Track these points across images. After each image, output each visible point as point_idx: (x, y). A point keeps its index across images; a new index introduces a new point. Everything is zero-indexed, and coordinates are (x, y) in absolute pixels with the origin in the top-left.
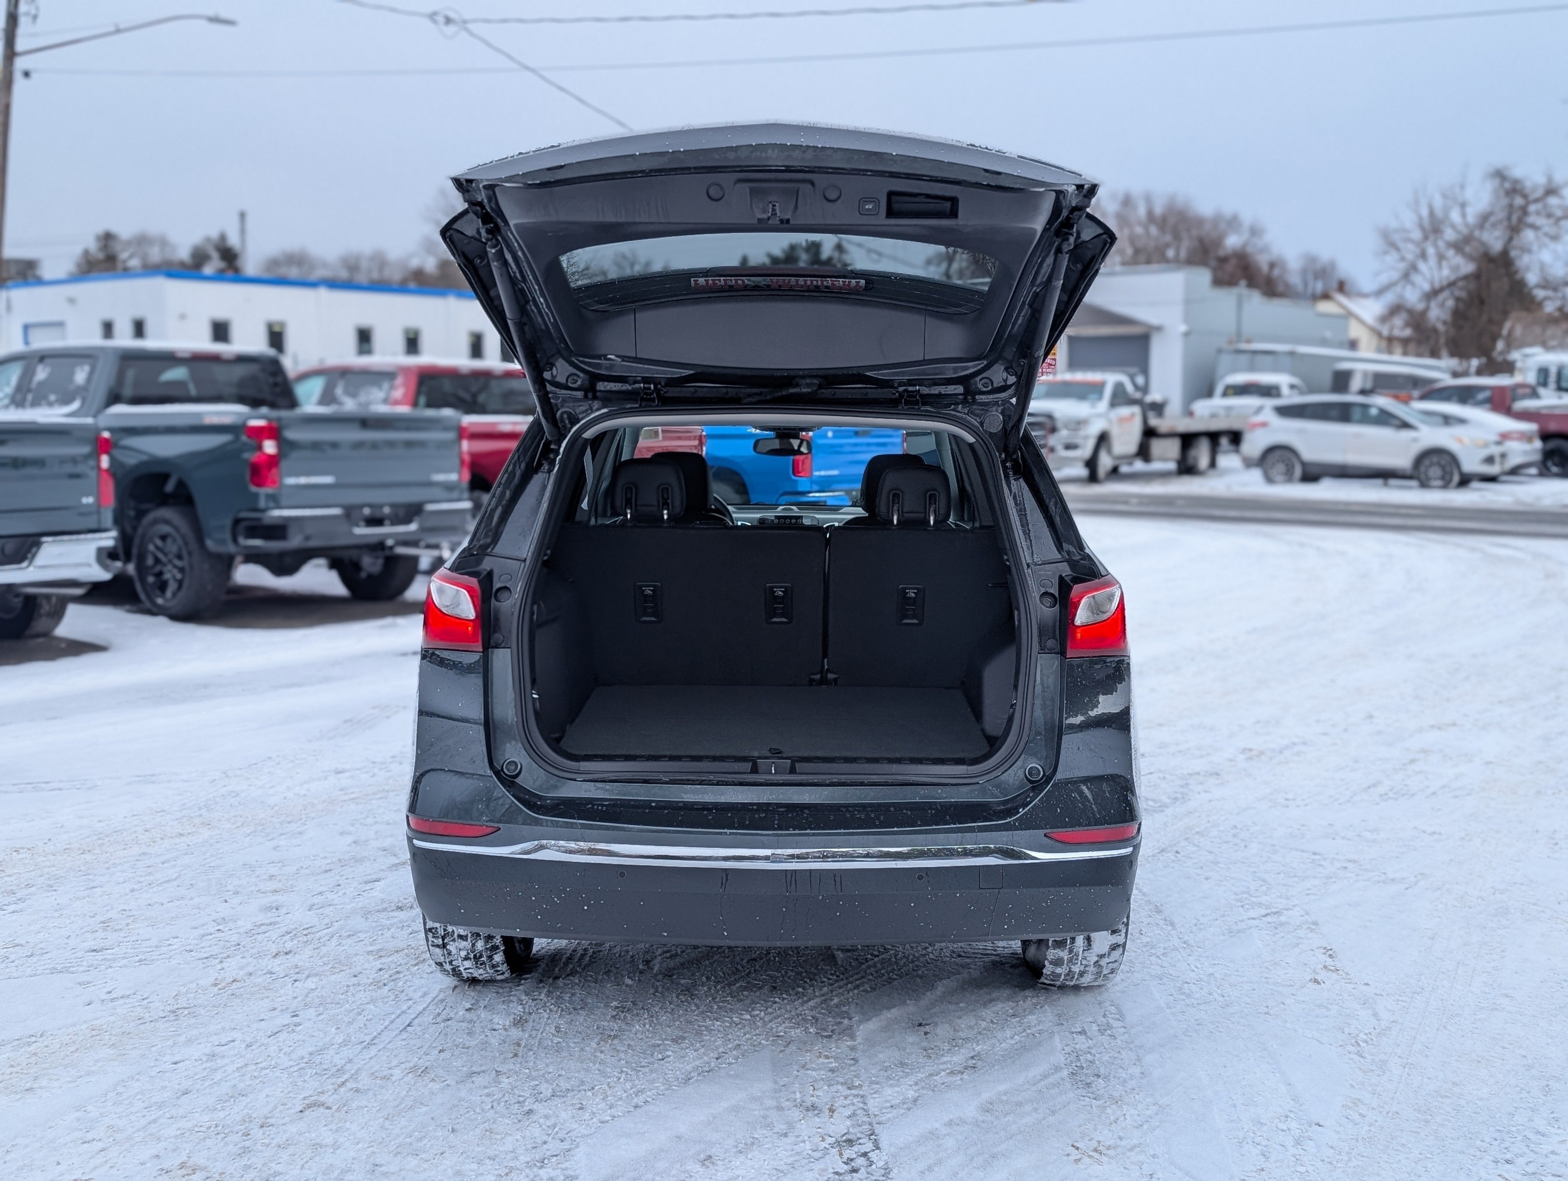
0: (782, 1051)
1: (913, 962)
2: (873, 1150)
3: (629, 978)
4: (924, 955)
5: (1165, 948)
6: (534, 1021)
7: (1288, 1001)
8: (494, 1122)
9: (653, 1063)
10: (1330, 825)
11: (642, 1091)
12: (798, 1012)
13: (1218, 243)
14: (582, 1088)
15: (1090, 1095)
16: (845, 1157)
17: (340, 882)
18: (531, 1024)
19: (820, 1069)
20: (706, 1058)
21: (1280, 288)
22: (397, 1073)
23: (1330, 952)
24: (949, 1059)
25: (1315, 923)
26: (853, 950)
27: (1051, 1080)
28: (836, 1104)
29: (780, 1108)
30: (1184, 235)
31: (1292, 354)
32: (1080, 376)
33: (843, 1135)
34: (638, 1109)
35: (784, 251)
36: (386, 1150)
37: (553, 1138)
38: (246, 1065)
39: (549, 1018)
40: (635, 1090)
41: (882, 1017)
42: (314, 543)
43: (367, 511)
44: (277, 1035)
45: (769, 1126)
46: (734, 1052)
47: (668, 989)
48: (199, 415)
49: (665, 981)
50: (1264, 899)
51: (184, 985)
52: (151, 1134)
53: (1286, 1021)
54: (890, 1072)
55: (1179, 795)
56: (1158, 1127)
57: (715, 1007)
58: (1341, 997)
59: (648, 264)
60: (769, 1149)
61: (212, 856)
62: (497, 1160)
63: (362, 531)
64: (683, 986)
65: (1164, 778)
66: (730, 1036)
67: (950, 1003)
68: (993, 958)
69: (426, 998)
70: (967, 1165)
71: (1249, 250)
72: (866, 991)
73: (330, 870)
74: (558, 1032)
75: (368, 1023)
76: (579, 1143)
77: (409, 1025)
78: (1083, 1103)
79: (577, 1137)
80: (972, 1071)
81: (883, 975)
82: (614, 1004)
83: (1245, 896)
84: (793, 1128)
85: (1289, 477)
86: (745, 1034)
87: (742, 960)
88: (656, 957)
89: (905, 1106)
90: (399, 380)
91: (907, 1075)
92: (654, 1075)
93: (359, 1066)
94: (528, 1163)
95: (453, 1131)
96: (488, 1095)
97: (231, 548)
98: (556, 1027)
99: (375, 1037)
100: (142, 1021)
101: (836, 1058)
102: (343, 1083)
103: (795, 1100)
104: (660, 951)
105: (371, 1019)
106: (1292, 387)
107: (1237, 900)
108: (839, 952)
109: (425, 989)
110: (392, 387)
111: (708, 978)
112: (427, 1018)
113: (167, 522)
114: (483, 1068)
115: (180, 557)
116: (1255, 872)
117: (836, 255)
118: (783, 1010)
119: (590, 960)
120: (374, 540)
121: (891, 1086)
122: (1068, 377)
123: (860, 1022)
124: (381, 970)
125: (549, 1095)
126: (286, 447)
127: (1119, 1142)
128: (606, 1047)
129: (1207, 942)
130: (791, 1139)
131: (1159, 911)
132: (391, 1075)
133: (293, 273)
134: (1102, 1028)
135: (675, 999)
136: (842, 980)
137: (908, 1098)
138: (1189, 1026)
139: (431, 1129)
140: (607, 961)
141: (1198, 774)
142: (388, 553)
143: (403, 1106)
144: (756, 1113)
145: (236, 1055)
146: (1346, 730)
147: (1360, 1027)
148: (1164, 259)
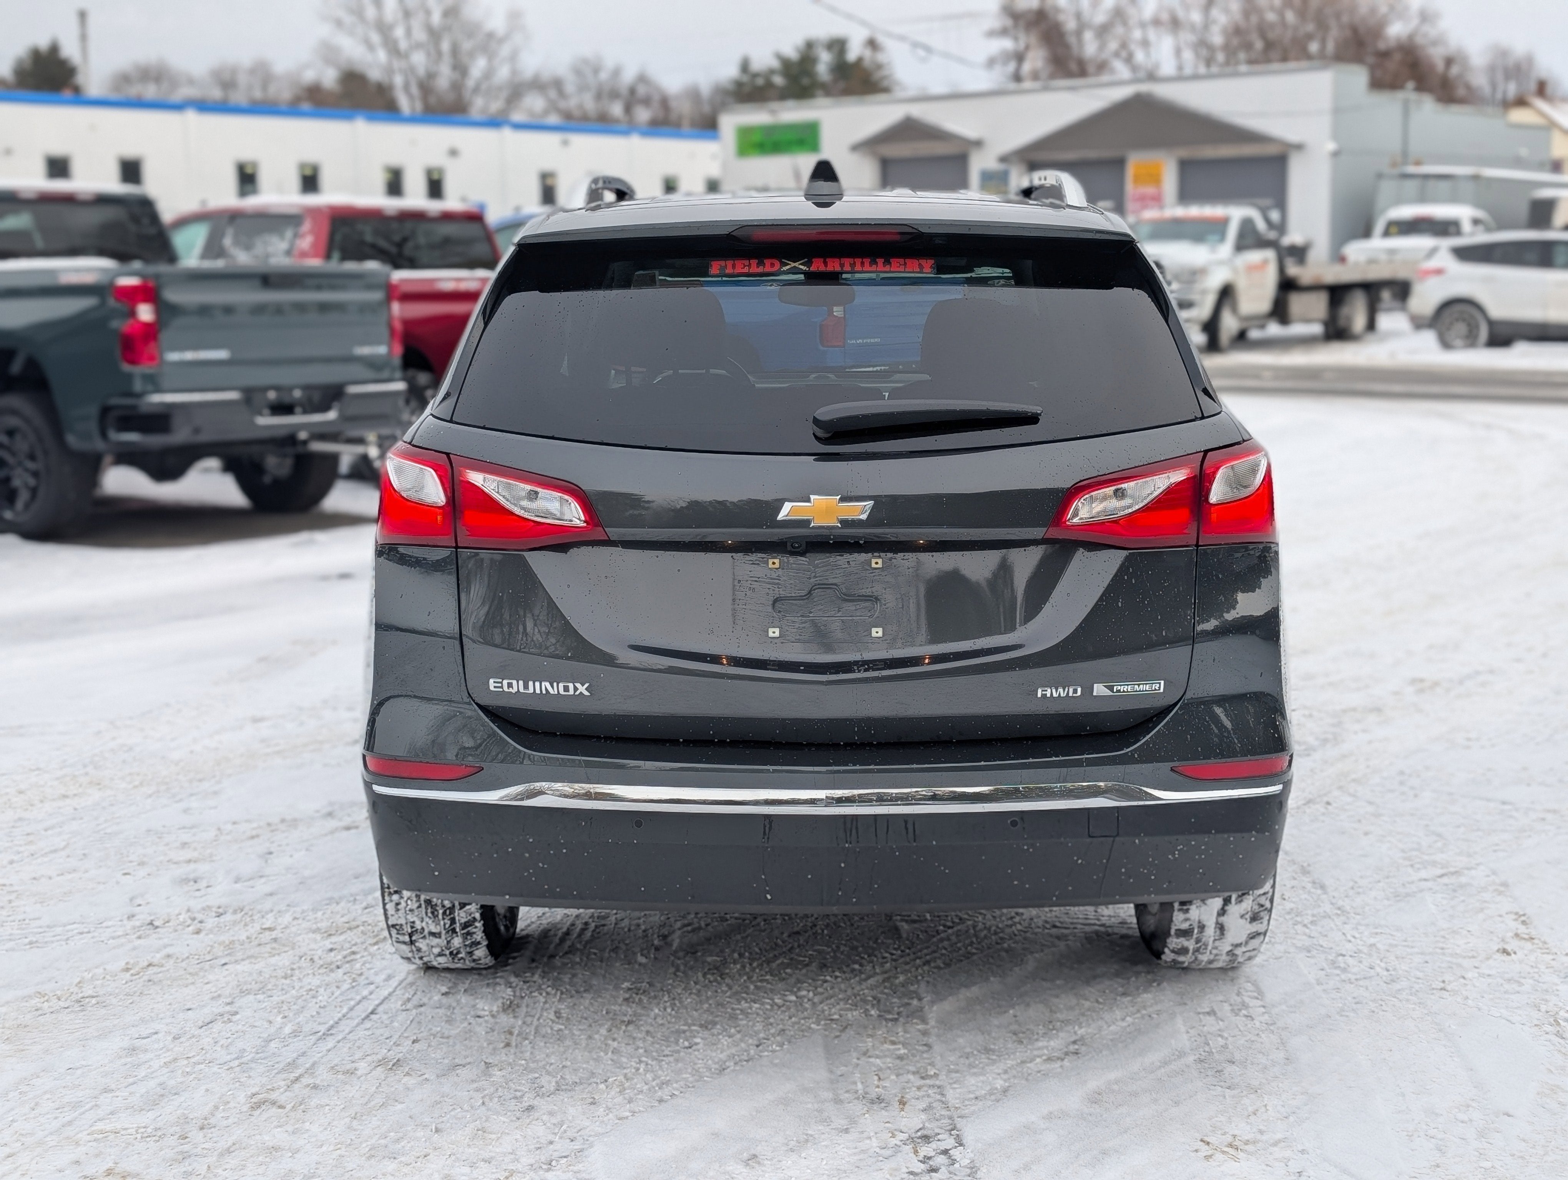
0: (837, 1037)
1: (996, 933)
2: (956, 1147)
3: (642, 955)
4: (1011, 926)
5: (1313, 916)
6: (527, 1006)
7: (1469, 975)
8: (486, 1121)
9: (678, 1052)
10: (1525, 769)
11: (667, 1083)
12: (855, 991)
13: (1377, 31)
14: (592, 1080)
15: (1222, 1084)
16: (922, 1154)
17: (272, 850)
18: (524, 1009)
19: (886, 1056)
20: (743, 1045)
21: (1461, 92)
22: (363, 1067)
23: (1523, 918)
24: (1045, 1044)
25: (1505, 884)
26: (920, 921)
27: (1173, 1066)
28: (907, 1096)
29: (838, 1101)
30: (1333, 24)
31: (1476, 178)
32: (1195, 211)
33: (918, 1131)
34: (663, 1103)
35: (798, 50)
36: (356, 1153)
37: (561, 1138)
38: (175, 1060)
39: (545, 1003)
40: (657, 1081)
41: (961, 996)
42: (205, 437)
43: (272, 395)
44: (210, 1025)
45: (827, 1121)
46: (779, 1038)
47: (691, 968)
48: (52, 272)
49: (687, 959)
50: (1439, 857)
51: (88, 970)
52: (68, 1138)
53: (1467, 998)
54: (972, 1059)
55: (1330, 736)
56: (1307, 1119)
57: (752, 987)
58: (1536, 970)
59: (617, 72)
60: (826, 1146)
61: (106, 821)
62: (493, 1163)
63: (266, 421)
64: (709, 964)
65: (1311, 716)
66: (772, 1020)
67: (1044, 980)
68: (1097, 928)
69: (391, 982)
70: (1072, 1163)
71: (1419, 40)
72: (939, 968)
73: (257, 836)
74: (558, 1018)
75: (322, 1011)
76: (593, 1142)
77: (372, 1013)
78: (1214, 1093)
79: (590, 1136)
80: (1075, 1057)
81: (960, 949)
82: (626, 985)
83: (1414, 853)
84: (855, 1122)
85: (1471, 341)
86: (790, 1018)
87: (782, 933)
88: (674, 932)
89: (993, 1097)
90: (307, 226)
91: (994, 1062)
92: (680, 1065)
93: (315, 1059)
94: (532, 1165)
95: (437, 1130)
96: (477, 1090)
97: (99, 445)
98: (556, 1012)
99: (332, 1027)
100: (40, 1012)
101: (904, 1045)
102: (297, 1079)
103: (856, 1092)
104: (679, 924)
105: (324, 1007)
106: (1476, 222)
107: (1405, 859)
108: (904, 924)
109: (389, 971)
110: (296, 236)
111: (741, 955)
112: (395, 1004)
113: (14, 412)
114: (468, 1060)
115: (32, 457)
116: (1427, 826)
117: (867, 53)
118: (837, 990)
119: (592, 936)
120: (282, 433)
121: (975, 1074)
122: (1180, 212)
123: (933, 1002)
124: (331, 950)
125: (552, 1089)
126: (166, 310)
127: (1259, 1136)
128: (619, 1034)
129: (1367, 908)
130: (853, 1135)
131: (1305, 871)
132: (356, 1069)
133: (150, 92)
134: (1236, 1008)
135: (701, 978)
136: (909, 955)
137: (996, 1089)
138: (1345, 1004)
139: (409, 1128)
140: (614, 937)
141: (1354, 710)
142: (300, 449)
143: (373, 1103)
144: (810, 1106)
145: (161, 1049)
146: (1545, 655)
147: (1561, 1004)
148: (1305, 55)
